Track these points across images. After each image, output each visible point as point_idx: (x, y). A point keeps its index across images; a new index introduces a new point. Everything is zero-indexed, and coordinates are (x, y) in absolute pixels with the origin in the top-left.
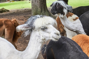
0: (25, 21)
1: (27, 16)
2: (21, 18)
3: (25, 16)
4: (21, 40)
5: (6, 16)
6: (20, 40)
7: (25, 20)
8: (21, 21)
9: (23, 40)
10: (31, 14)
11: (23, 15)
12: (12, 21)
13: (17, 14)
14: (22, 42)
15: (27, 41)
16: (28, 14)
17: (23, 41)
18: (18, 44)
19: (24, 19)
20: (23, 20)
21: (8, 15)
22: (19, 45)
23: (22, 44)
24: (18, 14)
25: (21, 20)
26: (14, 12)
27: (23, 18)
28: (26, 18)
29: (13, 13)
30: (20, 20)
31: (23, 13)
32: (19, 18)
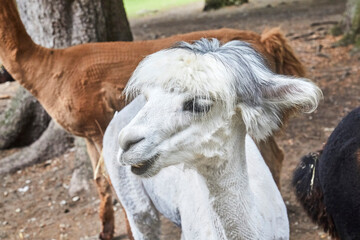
0: (316, 44)
1: (325, 23)
2: (297, 29)
3: (316, 21)
4: (299, 124)
5: (236, 23)
6: (296, 127)
7: (316, 39)
8: (300, 44)
9: (308, 126)
10: (346, 13)
11: (309, 16)
12: (262, 39)
13: (282, 15)
14: (306, 136)
15: (326, 129)
16: (330, 14)
17: (309, 129)
18: (285, 142)
19: (314, 36)
20: (306, 38)
21: (245, 19)
22: (293, 147)
23: (304, 142)
24: (286, 12)
25: (297, 41)
26: (269, 6)
27: (310, 31)
28: (322, 32)
29: (262, 9)
30: (297, 38)
31: (306, 10)
32: (292, 31)
